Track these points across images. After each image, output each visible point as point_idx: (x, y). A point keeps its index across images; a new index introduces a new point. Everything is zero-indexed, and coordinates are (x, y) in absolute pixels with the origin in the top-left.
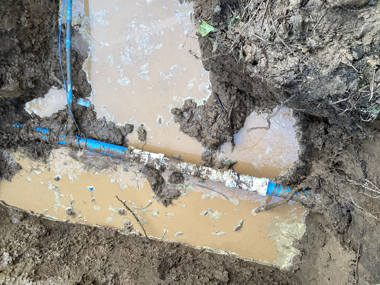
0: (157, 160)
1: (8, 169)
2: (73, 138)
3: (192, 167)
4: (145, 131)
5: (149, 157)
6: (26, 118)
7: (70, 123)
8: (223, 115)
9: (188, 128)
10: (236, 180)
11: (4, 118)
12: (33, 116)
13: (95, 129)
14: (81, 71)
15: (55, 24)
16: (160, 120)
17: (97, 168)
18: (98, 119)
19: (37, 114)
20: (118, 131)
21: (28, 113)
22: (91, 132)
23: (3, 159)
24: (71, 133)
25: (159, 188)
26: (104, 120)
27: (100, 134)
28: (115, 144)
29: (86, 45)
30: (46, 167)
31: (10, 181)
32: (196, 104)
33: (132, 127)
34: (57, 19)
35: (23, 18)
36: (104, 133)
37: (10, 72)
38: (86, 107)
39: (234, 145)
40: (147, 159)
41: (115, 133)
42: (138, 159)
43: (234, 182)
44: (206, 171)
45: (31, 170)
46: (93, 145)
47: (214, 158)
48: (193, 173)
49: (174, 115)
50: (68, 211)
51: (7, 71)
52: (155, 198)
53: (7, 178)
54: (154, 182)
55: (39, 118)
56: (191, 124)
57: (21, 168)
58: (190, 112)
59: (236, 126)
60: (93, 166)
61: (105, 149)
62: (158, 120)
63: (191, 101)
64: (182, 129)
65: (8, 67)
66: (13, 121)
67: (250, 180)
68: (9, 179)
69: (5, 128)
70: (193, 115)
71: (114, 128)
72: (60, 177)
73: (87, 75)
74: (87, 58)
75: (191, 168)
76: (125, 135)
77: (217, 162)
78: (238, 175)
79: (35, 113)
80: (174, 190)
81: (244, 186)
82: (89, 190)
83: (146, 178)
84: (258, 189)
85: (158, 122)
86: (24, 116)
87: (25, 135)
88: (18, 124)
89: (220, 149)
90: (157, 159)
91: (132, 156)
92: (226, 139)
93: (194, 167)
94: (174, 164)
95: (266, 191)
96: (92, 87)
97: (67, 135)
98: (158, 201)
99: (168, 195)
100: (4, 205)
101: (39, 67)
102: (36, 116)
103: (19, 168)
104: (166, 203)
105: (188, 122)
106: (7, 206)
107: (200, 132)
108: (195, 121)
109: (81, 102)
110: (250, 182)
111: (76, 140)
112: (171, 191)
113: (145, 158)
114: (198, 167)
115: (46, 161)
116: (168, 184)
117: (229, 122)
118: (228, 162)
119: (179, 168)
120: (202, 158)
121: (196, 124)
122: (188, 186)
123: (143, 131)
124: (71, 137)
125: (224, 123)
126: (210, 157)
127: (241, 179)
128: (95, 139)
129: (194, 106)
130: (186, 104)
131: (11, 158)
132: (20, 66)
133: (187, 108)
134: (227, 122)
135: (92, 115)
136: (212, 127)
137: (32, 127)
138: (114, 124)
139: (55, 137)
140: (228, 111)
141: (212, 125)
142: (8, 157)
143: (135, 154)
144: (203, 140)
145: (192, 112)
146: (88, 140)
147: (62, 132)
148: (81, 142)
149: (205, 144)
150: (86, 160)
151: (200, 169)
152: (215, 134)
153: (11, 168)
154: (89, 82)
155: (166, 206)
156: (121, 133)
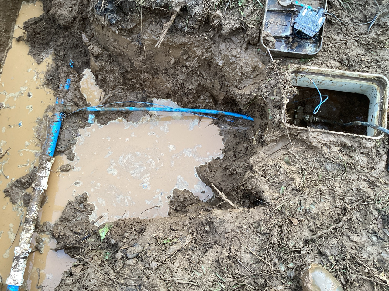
0: (39, 184)
1: (37, 54)
2: (61, 110)
3: (33, 216)
4: (68, 170)
5: (42, 177)
6: (79, 71)
7: (72, 108)
8: (78, 240)
9: (70, 209)
10: (20, 256)
11: (77, 53)
12: (81, 76)
13: (71, 127)
14: (117, 116)
15: (151, 95)
16: (78, 183)
17: (38, 130)
18: (79, 130)
19: (82, 79)
20: (68, 148)
21: (83, 71)
22: (67, 125)
23: (46, 49)
24: (65, 109)
25: (19, 185)
26: (78, 135)
27: (66, 132)
28: (57, 145)
29: (136, 120)
30: (39, 85)
31: (28, 55)
32: (90, 215)
33: (72, 159)
34: (155, 97)
35: (147, 75)
36: (66, 135)
37: (105, 64)
38: (88, 120)
39: (56, 250)
40: (41, 175)
41: (66, 145)
42: (41, 167)
43: (18, 254)
44: (30, 228)
45: (37, 73)
46: (55, 127)
47: (45, 233)
48: (27, 216)
49: (81, 195)
50: (2, 104)
51: (105, 61)
52: (11, 182)
53: (30, 52)
54: (23, 181)
55: (79, 81)
56: (73, 211)
57: (39, 64)
58: (83, 210)
59: (70, 252)
60: (40, 126)
61: (51, 137)
62: (78, 181)
63: (93, 210)
64: (70, 203)
65: (109, 62)
66: (75, 60)
67: (20, 269)
68: (30, 54)
69: (69, 53)
70: (82, 213)
71: (71, 144)
72: (31, 97)
73: (114, 121)
74: (127, 121)
75: (33, 214)
76: (66, 153)
77: (42, 236)
78: (25, 258)
79: (84, 77)
80: (18, 199)
81: (14, 264)
82: (20, 123)
83: (29, 173)
84: (12, 277)
85: (76, 182)
86: (80, 68)
87: (62, 71)
88: (72, 64)
89: (52, 238)
90: (41, 184)
91: (44, 161)
92: (59, 243)
93: (33, 217)
94: (36, 199)
95: (9, 284)
96: (105, 125)
97: (64, 105)
98: (8, 184)
99: (13, 194)
100: (7, 49)
101: (115, 84)
102: (81, 79)
103: (39, 62)
104: (6, 191)
105: (75, 209)
106: (6, 51)
107: (66, 220)
108: (75, 215)
109: (91, 117)
110: (18, 269)
111: (58, 113)
112: (16, 196)
113: (42, 173)
114: (33, 221)
115: (45, 86)
116: (23, 192)
117: (71, 245)
118: (41, 247)
119: (32, 204)
120: (45, 223)
121: (73, 215)
122: (21, 211)
123: (68, 169)
124: (61, 109)
125: (70, 242)
126: (45, 230)
127: (21, 260)
128: (61, 128)
129: (88, 213)
130: (89, 205)
131: (47, 55)
132: (112, 71)
133: (86, 207)
134: (72, 244)
135: (81, 126)
136: (69, 230)
137: (71, 76)
138: (75, 143)
139: (61, 96)
140: (81, 244)
141: (70, 230)
142: (47, 53)
143: (46, 164)
144: (60, 223)
145: (84, 211)
146: (59, 123)
147: (66, 101)
148: (58, 117)
149: (57, 225)
150: (45, 119)
151: (31, 222)
152: (62, 234)
153: (38, 56)
154: (108, 123)
155: (4, 192)
156: (67, 150)
